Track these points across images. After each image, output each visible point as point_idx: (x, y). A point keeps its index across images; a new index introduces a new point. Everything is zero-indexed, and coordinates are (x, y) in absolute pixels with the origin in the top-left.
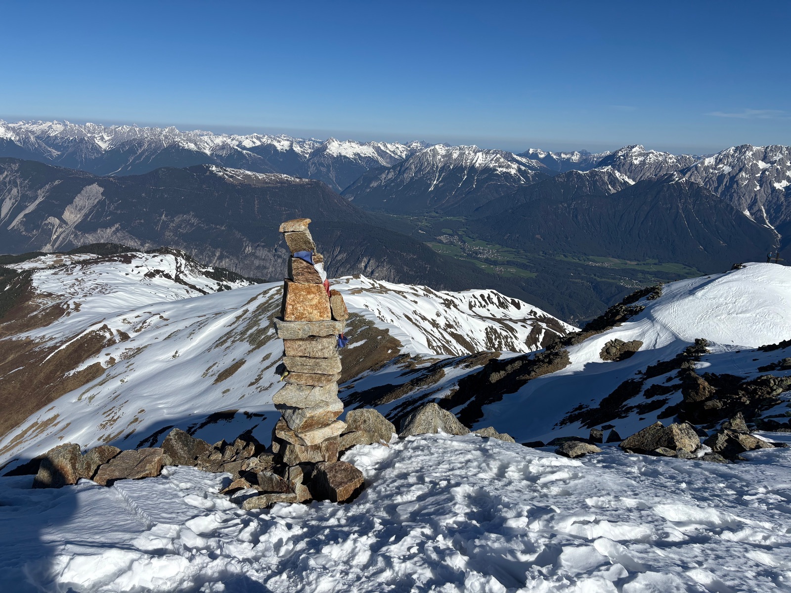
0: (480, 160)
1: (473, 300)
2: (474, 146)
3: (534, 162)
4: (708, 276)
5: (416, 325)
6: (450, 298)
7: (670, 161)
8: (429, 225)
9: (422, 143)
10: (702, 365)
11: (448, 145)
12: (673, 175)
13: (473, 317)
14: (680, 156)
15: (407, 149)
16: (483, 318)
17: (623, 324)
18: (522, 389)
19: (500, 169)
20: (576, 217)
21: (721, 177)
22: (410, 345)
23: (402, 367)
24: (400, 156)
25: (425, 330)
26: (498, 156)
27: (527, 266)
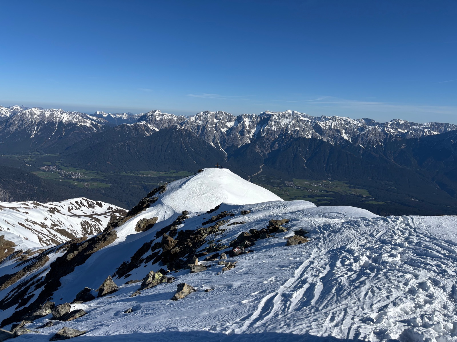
0: (65, 118)
1: (70, 205)
2: (60, 109)
3: (101, 119)
4: (187, 177)
5: (29, 228)
6: (53, 207)
7: (174, 118)
8: (33, 160)
9: (22, 107)
10: (181, 226)
11: (41, 108)
12: (177, 126)
13: (71, 216)
14: (179, 116)
15: (10, 111)
16: (78, 216)
17: (147, 209)
18: (88, 261)
19: (79, 124)
20: (130, 150)
21: (199, 127)
22: (22, 244)
23: (17, 260)
24: (5, 116)
25: (36, 231)
26: (78, 115)
27: (104, 180)
